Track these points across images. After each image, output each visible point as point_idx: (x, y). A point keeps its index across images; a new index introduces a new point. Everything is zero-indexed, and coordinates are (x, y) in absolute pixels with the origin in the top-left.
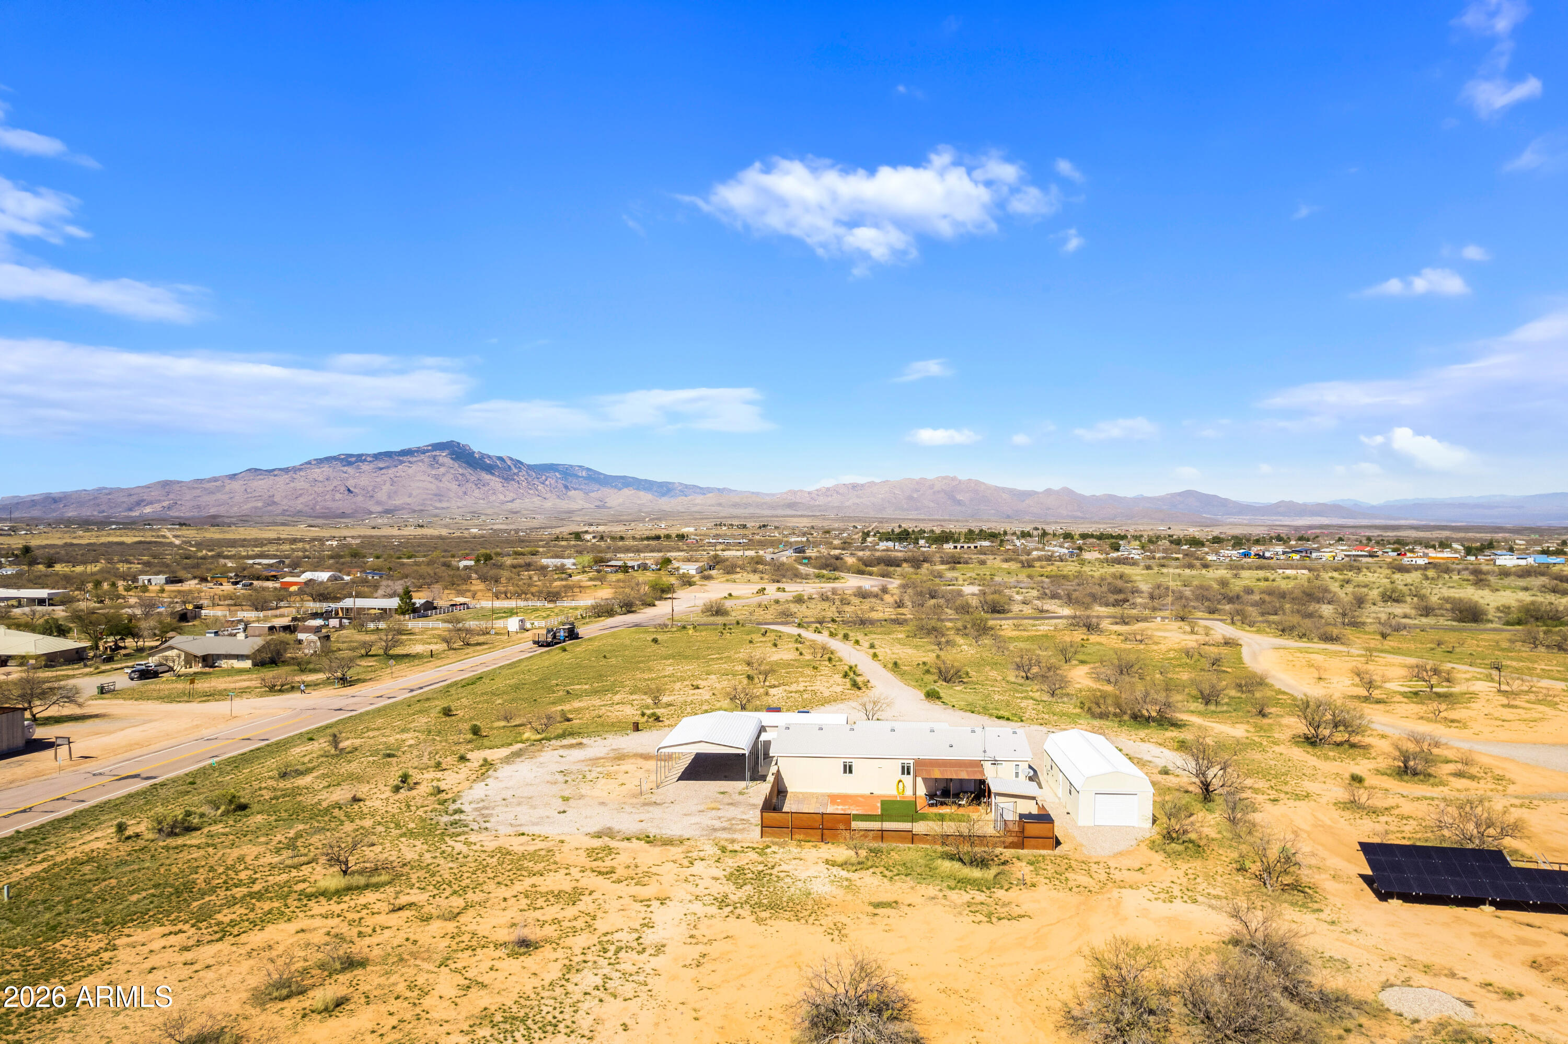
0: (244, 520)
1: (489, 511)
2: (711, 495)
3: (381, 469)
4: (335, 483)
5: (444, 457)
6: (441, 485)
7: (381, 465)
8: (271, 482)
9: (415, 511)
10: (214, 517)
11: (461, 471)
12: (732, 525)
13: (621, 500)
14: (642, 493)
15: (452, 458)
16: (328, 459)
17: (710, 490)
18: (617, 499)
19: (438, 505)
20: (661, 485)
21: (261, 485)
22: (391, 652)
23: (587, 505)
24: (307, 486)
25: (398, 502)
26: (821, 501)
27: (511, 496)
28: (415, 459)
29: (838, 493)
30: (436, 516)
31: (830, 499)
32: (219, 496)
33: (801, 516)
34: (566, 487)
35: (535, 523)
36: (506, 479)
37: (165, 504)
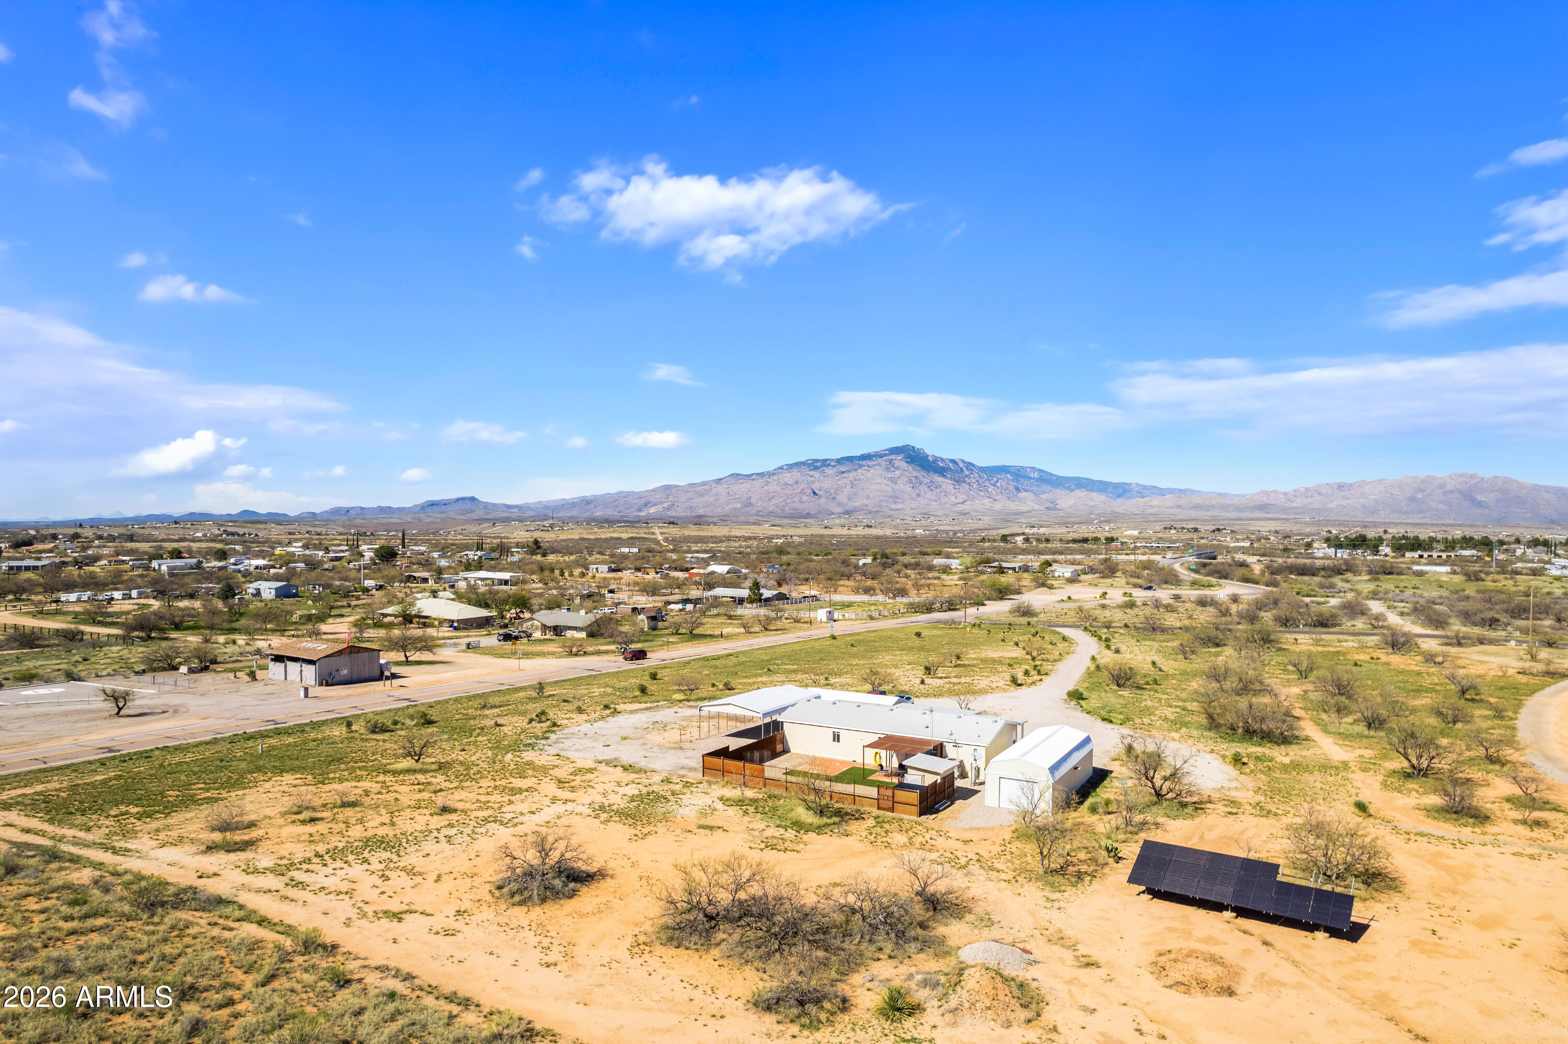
0: (723, 520)
1: (939, 513)
2: (1169, 496)
3: (843, 473)
4: (803, 486)
5: (899, 460)
6: (896, 487)
7: (843, 469)
8: (748, 486)
9: (871, 512)
10: (700, 517)
11: (915, 474)
12: (1183, 528)
13: (1072, 502)
14: (1094, 495)
15: (907, 462)
16: (798, 465)
17: (1171, 491)
18: (1068, 501)
19: (894, 506)
20: (1117, 486)
21: (742, 488)
22: (694, 632)
23: (1037, 507)
24: (779, 489)
25: (857, 504)
26: (1299, 502)
27: (962, 497)
28: (873, 463)
29: (1320, 493)
30: (890, 516)
31: (1309, 500)
32: (706, 498)
33: (1271, 519)
34: (1017, 489)
35: (980, 525)
36: (957, 482)
37: (665, 505)
